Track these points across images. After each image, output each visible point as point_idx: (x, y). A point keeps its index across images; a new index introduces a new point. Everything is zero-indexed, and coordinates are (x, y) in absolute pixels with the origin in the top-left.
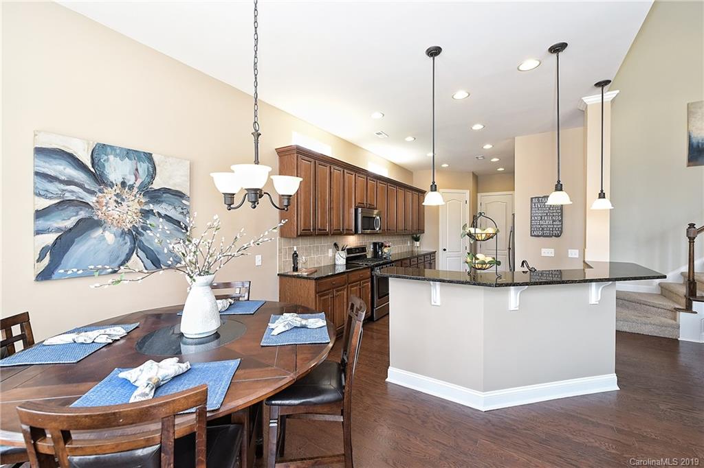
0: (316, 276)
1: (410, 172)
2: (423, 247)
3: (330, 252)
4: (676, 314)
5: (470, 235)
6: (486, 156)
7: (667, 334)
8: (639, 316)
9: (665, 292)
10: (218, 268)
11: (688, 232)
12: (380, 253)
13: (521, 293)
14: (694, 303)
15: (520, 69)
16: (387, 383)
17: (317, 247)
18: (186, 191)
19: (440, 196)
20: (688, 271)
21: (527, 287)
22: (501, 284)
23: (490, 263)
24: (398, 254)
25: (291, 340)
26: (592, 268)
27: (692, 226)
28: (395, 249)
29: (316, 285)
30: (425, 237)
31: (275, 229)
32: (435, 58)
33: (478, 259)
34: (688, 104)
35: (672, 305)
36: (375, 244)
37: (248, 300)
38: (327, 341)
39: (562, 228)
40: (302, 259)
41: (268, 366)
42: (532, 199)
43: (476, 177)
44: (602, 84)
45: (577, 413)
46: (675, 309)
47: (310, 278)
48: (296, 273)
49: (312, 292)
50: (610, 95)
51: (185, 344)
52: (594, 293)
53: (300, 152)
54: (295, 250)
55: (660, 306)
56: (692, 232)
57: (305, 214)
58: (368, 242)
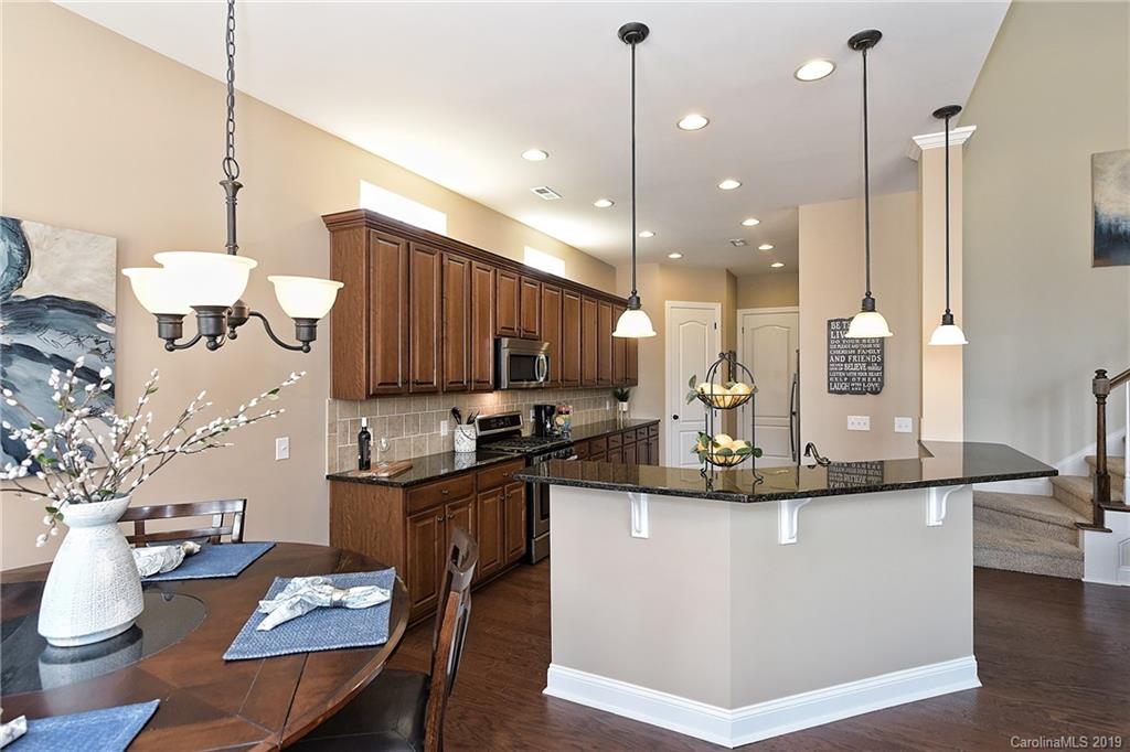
0: (404, 479)
1: (611, 266)
2: (635, 412)
3: (444, 429)
4: (1077, 535)
5: (703, 397)
6: (750, 242)
7: (1063, 570)
8: (1017, 540)
9: (1061, 493)
10: (135, 483)
11: (1094, 385)
12: (548, 426)
13: (799, 511)
14: (1107, 514)
15: (800, 75)
16: (546, 698)
17: (416, 417)
18: (106, 302)
19: (647, 319)
20: (1095, 454)
21: (809, 499)
22: (760, 495)
23: (741, 452)
24: (586, 426)
25: (298, 642)
26: (932, 456)
27: (1101, 374)
28: (577, 417)
29: (405, 499)
30: (640, 393)
31: (274, 392)
32: (637, 46)
33: (717, 445)
34: (1093, 155)
35: (1074, 518)
36: (538, 409)
37: (240, 540)
38: (380, 641)
39: (882, 378)
40: (379, 444)
41: (222, 715)
42: (830, 322)
43: (734, 279)
44: (946, 113)
45: (905, 740)
46: (1075, 524)
47: (392, 485)
48: (365, 474)
49: (398, 514)
50: (960, 133)
51: (47, 661)
52: (935, 505)
53: (376, 225)
54: (364, 424)
55: (1052, 520)
56: (1103, 386)
57: (386, 352)
58: (525, 406)
